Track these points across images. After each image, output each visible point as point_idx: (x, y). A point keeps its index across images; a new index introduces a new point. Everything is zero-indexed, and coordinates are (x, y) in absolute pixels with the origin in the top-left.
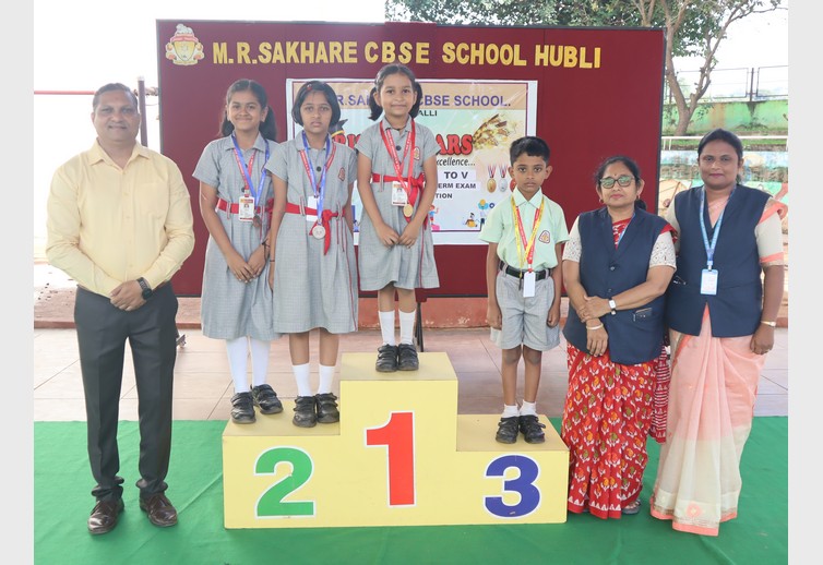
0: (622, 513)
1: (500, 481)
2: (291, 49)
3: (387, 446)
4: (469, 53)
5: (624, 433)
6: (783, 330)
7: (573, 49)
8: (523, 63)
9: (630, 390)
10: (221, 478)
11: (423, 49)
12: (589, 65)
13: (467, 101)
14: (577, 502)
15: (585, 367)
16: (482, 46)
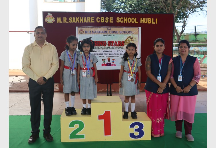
1: (134, 129)
2: (77, 19)
3: (104, 120)
4: (123, 20)
6: (206, 92)
7: (150, 19)
8: (137, 22)
10: (60, 129)
11: (111, 19)
12: (154, 23)
13: (123, 32)
16: (127, 18)
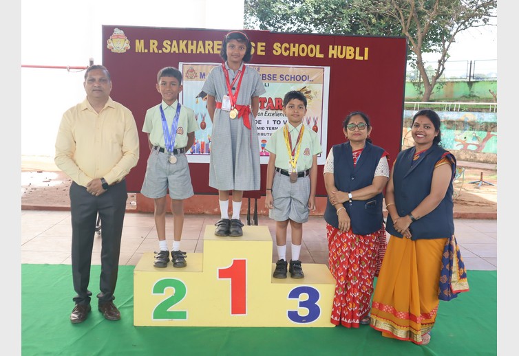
0: (360, 324)
2: (182, 45)
3: (230, 279)
4: (289, 49)
5: (360, 277)
7: (352, 48)
8: (322, 56)
9: (364, 250)
10: (133, 298)
11: (262, 46)
12: (361, 58)
13: (287, 78)
14: (336, 318)
15: (339, 238)
16: (297, 45)
